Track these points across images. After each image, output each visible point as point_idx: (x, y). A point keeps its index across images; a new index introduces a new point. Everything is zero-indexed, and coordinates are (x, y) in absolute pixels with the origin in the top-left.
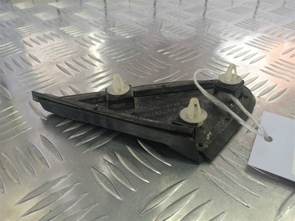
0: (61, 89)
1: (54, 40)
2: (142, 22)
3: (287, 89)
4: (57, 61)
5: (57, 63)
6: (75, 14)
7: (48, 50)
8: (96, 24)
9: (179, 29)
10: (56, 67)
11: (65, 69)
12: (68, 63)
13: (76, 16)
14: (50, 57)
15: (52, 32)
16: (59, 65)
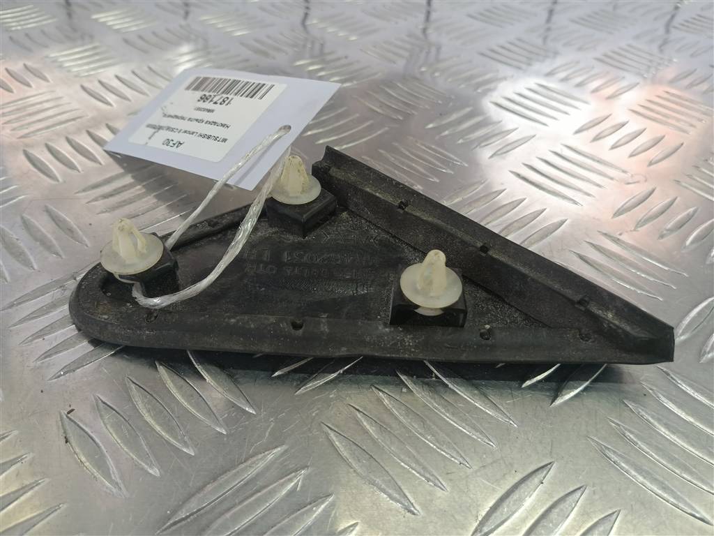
0: (24, 215)
1: (29, 85)
2: (257, 41)
3: (564, 222)
4: (26, 140)
5: (27, 145)
6: (95, 17)
7: (10, 112)
8: (140, 43)
9: (343, 61)
10: (23, 157)
11: (42, 163)
12: (52, 147)
13: (96, 20)
14: (14, 129)
15: (29, 64)
16: (31, 151)
